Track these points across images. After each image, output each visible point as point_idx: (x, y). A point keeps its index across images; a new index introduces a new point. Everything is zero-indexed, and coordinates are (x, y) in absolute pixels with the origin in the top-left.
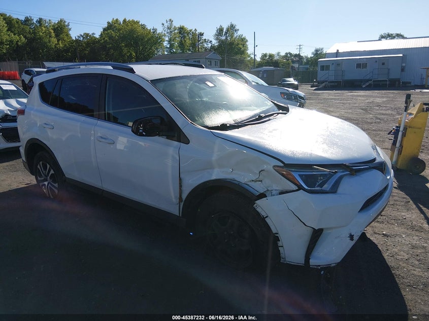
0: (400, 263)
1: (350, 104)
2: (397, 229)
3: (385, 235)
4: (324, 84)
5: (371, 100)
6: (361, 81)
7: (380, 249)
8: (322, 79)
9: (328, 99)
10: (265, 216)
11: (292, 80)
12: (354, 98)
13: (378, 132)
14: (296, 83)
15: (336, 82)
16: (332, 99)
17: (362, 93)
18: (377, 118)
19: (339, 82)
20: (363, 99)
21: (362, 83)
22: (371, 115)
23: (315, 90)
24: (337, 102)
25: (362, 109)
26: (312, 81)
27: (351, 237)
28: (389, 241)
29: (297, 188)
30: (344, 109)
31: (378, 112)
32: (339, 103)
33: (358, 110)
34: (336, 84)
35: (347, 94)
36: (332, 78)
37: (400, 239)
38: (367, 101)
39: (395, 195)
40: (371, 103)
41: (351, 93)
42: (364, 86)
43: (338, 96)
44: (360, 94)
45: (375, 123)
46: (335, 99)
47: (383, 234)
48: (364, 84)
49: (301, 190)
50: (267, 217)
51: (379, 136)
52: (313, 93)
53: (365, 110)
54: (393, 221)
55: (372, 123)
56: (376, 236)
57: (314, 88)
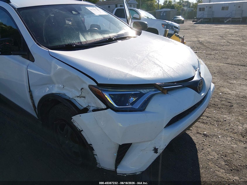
0: (209, 163)
1: (213, 33)
2: (216, 130)
3: (205, 135)
4: (200, 20)
5: (228, 30)
6: (224, 18)
7: (197, 148)
8: (199, 17)
9: (201, 29)
10: (81, 130)
11: (180, 18)
12: (217, 29)
13: (226, 52)
14: (183, 19)
15: (208, 19)
16: (203, 29)
17: (223, 26)
18: (228, 42)
19: (210, 19)
20: (223, 30)
21: (225, 20)
22: (225, 40)
23: (194, 24)
24: (206, 31)
25: (220, 36)
26: (194, 18)
27: (156, 150)
28: (207, 141)
29: (106, 107)
30: (208, 36)
31: (230, 38)
32: (206, 32)
33: (217, 37)
34: (208, 20)
35: (214, 26)
36: (206, 16)
37: (216, 140)
38: (225, 31)
39: (223, 100)
40: (227, 32)
41: (216, 26)
42: (225, 22)
43: (208, 27)
44: (222, 26)
45: (226, 45)
46: (205, 30)
47: (204, 134)
48: (225, 21)
49: (109, 109)
50: (82, 131)
51: (225, 55)
52: (193, 26)
53: (222, 37)
54: (215, 122)
55: (223, 45)
56: (198, 135)
57: (194, 23)
